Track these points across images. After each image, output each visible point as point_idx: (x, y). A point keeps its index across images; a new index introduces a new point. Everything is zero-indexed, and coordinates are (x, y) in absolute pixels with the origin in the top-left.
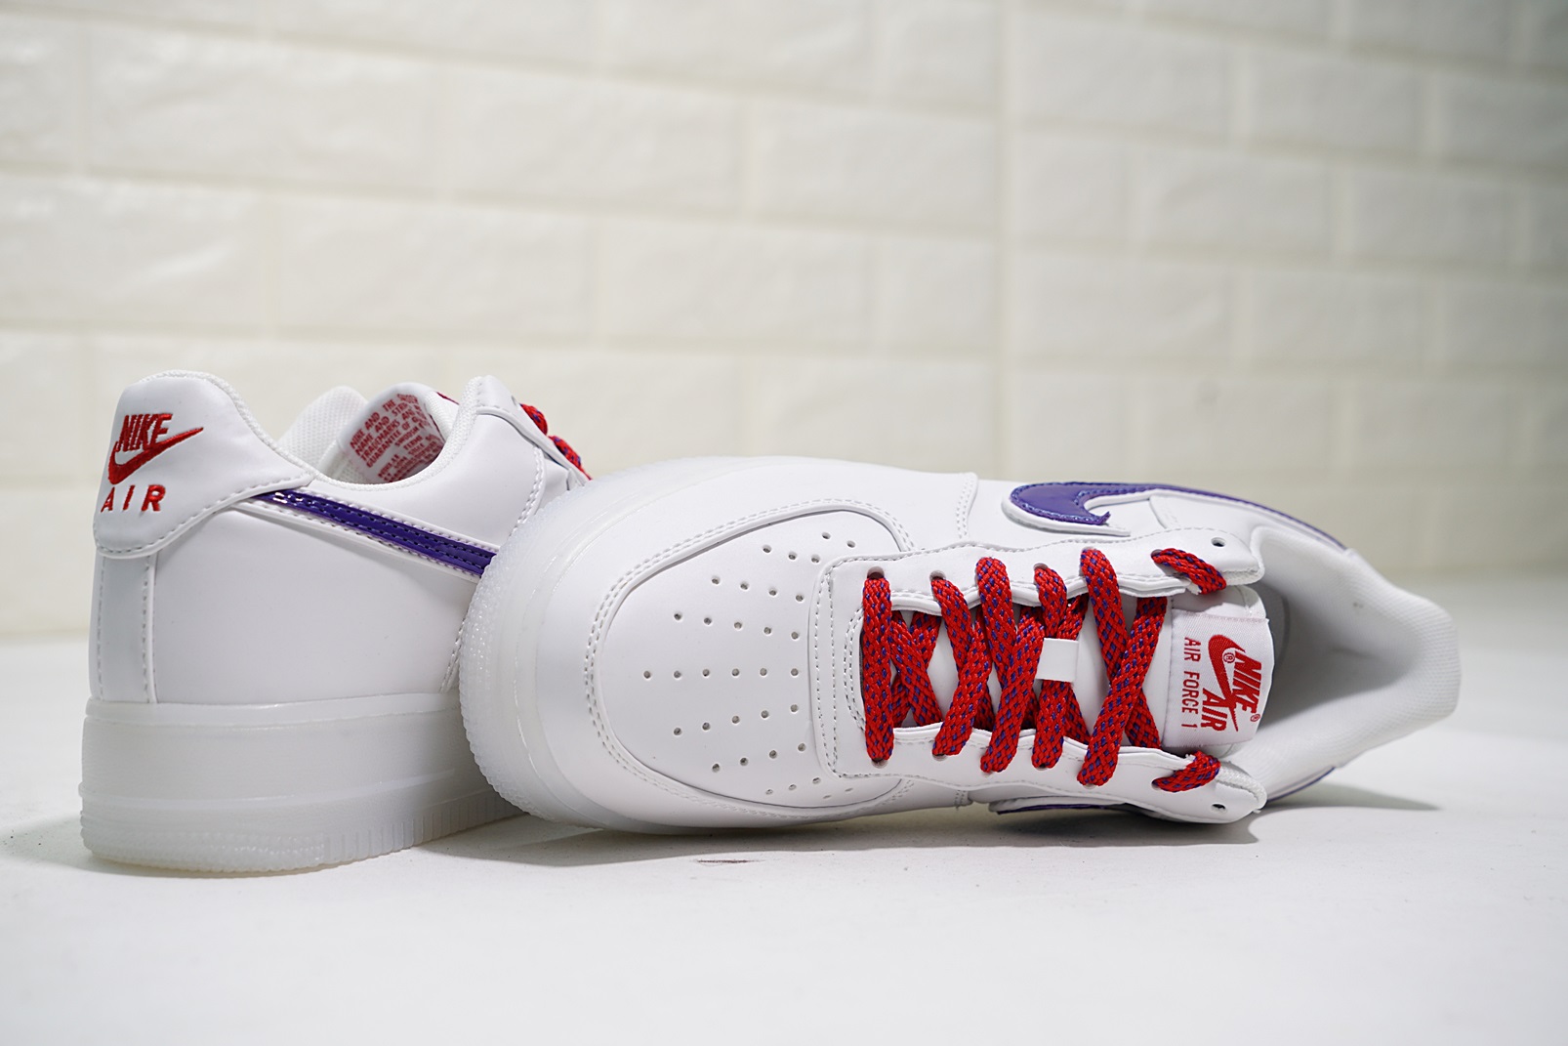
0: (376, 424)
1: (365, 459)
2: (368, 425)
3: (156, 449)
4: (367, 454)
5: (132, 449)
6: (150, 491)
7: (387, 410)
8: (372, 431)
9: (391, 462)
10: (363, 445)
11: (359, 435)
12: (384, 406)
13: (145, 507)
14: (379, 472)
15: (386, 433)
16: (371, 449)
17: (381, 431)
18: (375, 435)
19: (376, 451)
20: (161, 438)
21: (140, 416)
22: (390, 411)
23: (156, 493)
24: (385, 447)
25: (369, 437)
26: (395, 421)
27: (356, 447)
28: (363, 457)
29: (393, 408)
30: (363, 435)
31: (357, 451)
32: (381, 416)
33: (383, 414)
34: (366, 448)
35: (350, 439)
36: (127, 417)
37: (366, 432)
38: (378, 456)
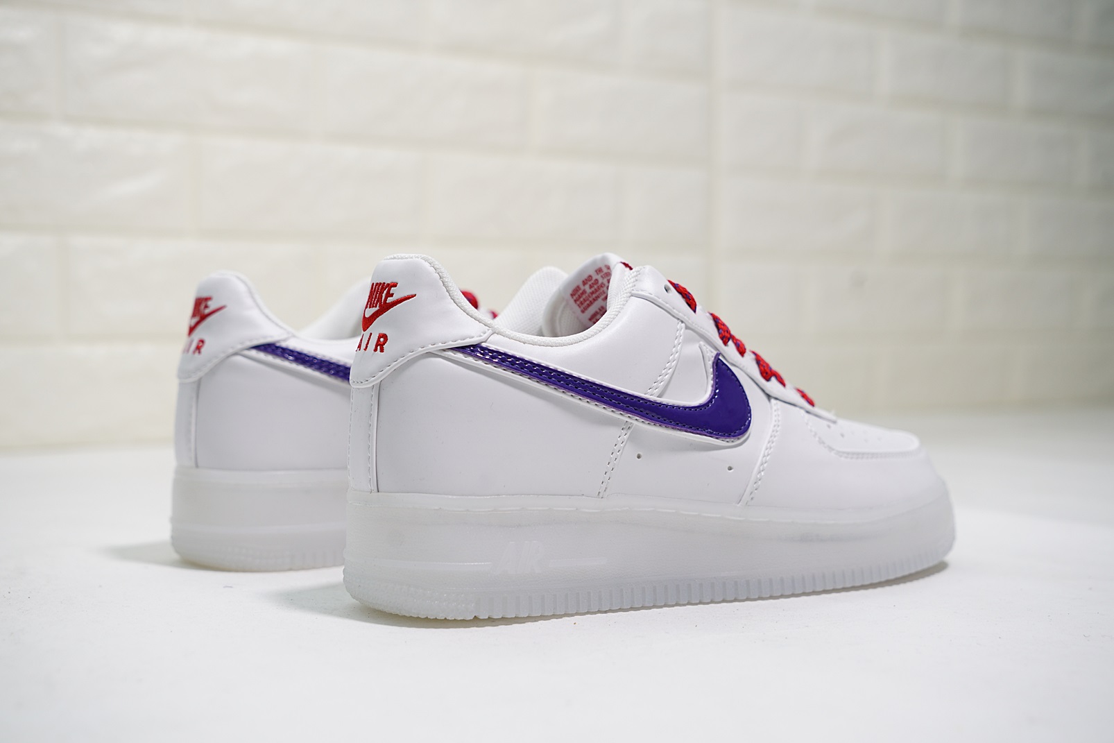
0: (590, 283)
1: (580, 307)
2: (584, 283)
3: (385, 307)
4: (582, 303)
5: (373, 307)
6: (379, 338)
7: (598, 274)
8: (587, 287)
9: (598, 311)
10: (580, 297)
11: (577, 289)
12: (596, 271)
13: (376, 350)
14: (589, 317)
15: (596, 291)
16: (585, 300)
17: (593, 289)
18: (588, 290)
19: (588, 302)
20: (390, 300)
21: (381, 283)
22: (600, 275)
23: (382, 340)
24: (594, 300)
25: (584, 292)
26: (602, 283)
27: (575, 298)
28: (578, 305)
29: (602, 274)
30: (580, 289)
31: (575, 301)
32: (594, 278)
33: (595, 277)
34: (582, 299)
35: (570, 291)
36: (373, 284)
37: (582, 288)
38: (589, 306)
